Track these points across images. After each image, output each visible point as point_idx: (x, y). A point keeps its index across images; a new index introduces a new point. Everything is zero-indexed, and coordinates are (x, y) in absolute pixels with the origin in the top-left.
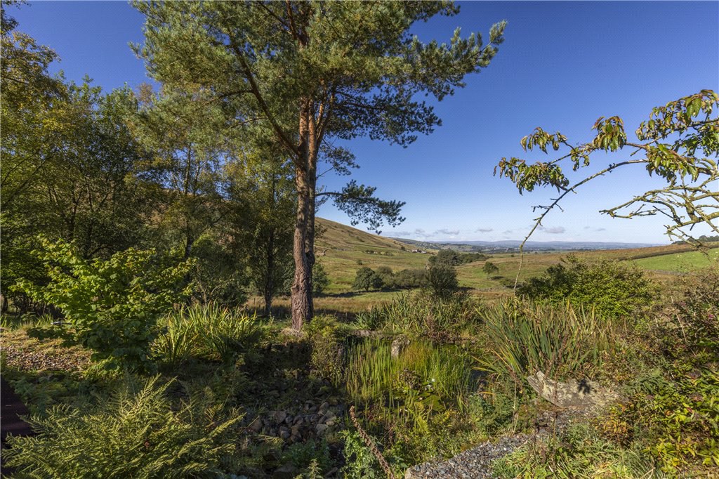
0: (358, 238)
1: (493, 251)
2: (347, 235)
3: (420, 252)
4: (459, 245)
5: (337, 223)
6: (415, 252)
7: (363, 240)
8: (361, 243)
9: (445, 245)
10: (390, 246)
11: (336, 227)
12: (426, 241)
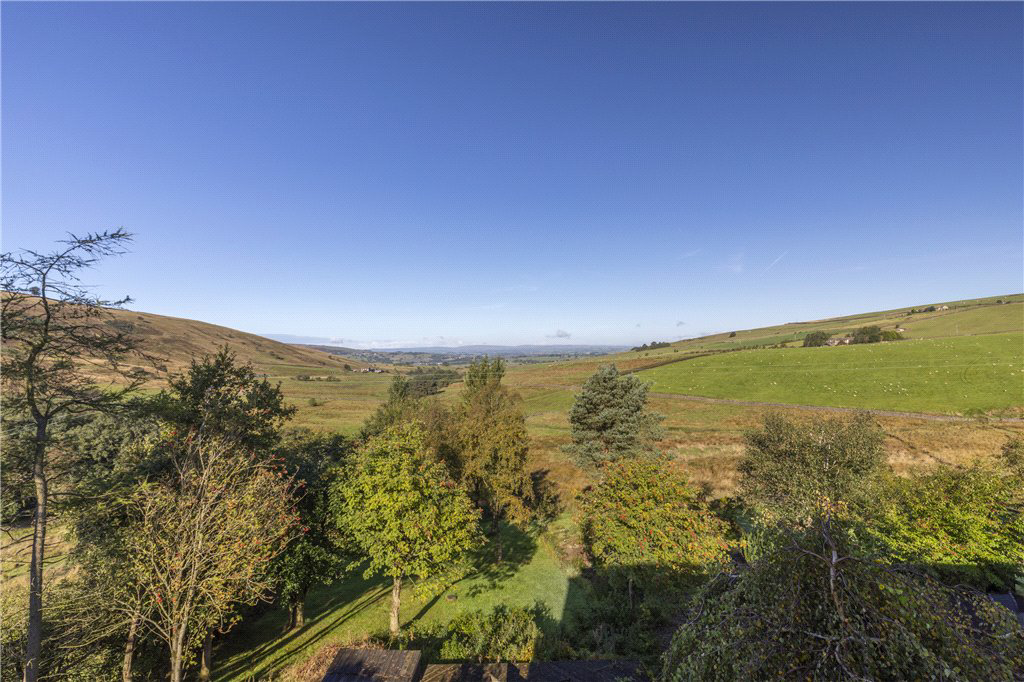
0: (272, 354)
1: (458, 360)
2: (252, 349)
3: (373, 371)
4: (415, 354)
5: (232, 330)
6: (365, 372)
7: (281, 356)
8: (281, 362)
9: (396, 354)
10: (324, 364)
11: (230, 336)
12: (368, 348)
